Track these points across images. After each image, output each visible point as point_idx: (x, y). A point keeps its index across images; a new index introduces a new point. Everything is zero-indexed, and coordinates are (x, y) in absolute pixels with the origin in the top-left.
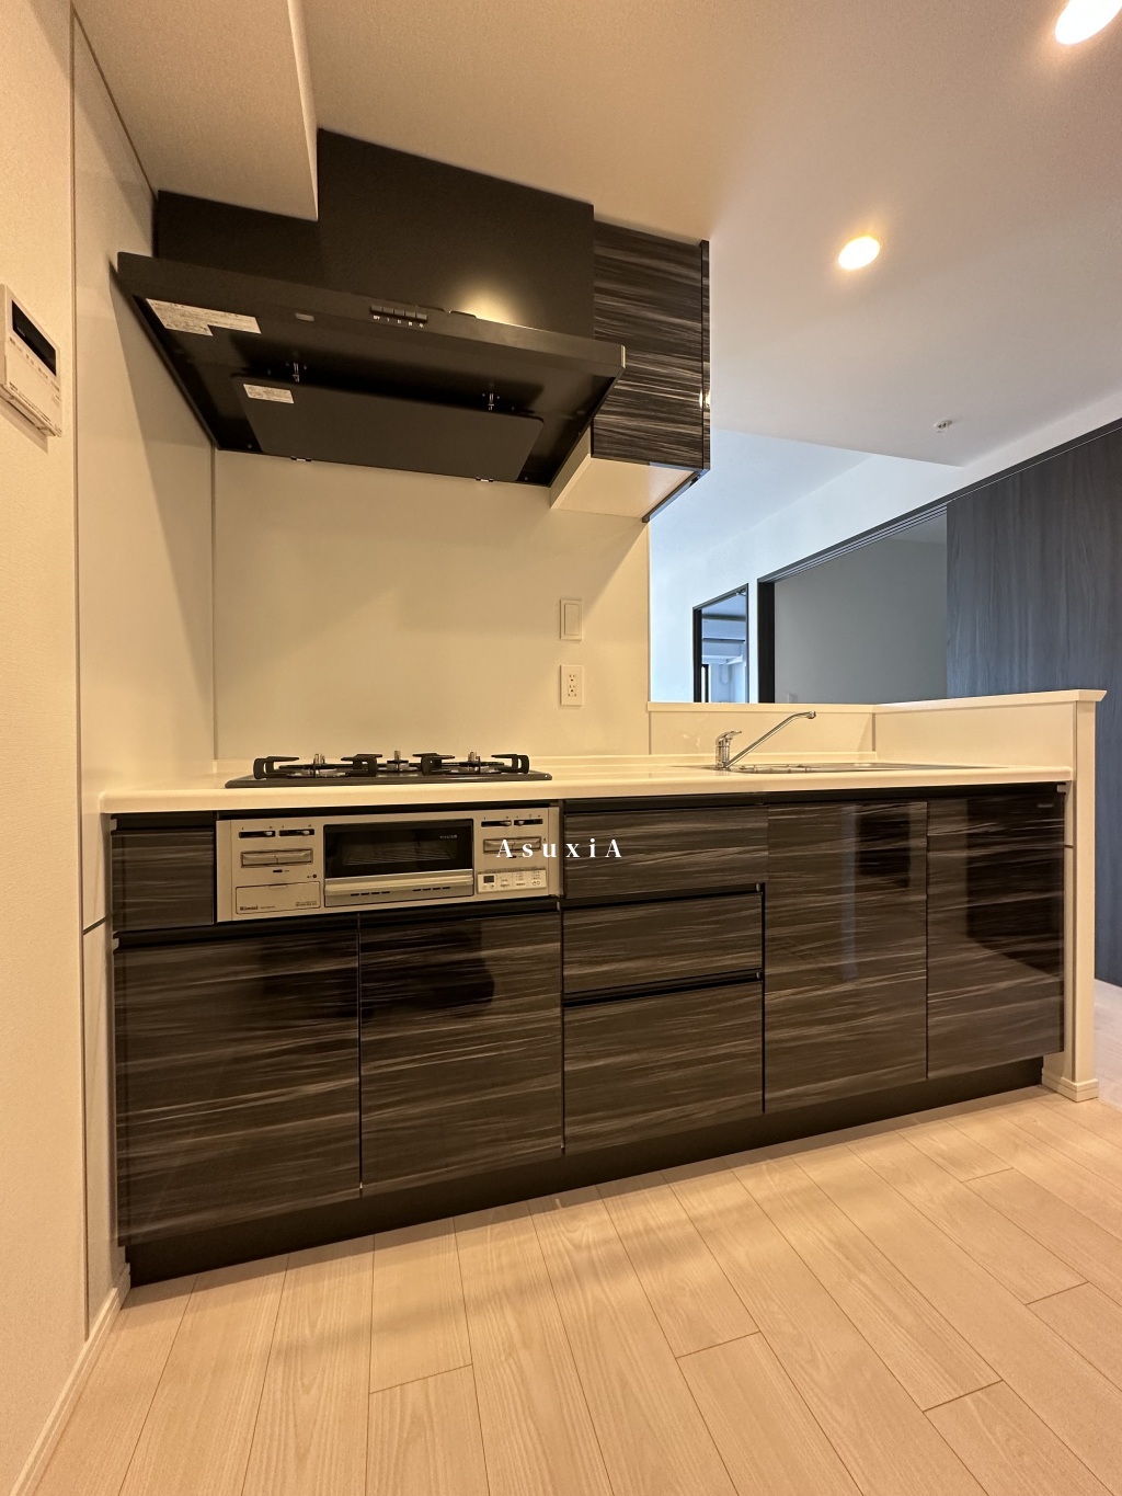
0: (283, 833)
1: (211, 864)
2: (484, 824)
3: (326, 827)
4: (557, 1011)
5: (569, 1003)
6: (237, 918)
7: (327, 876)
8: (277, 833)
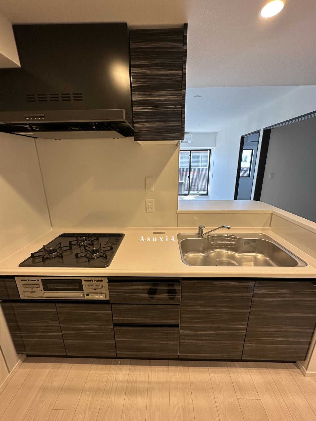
0: (31, 280)
1: (16, 286)
2: (85, 281)
3: (42, 279)
4: (112, 327)
5: (116, 325)
6: (25, 298)
7: (44, 290)
8: (30, 280)
